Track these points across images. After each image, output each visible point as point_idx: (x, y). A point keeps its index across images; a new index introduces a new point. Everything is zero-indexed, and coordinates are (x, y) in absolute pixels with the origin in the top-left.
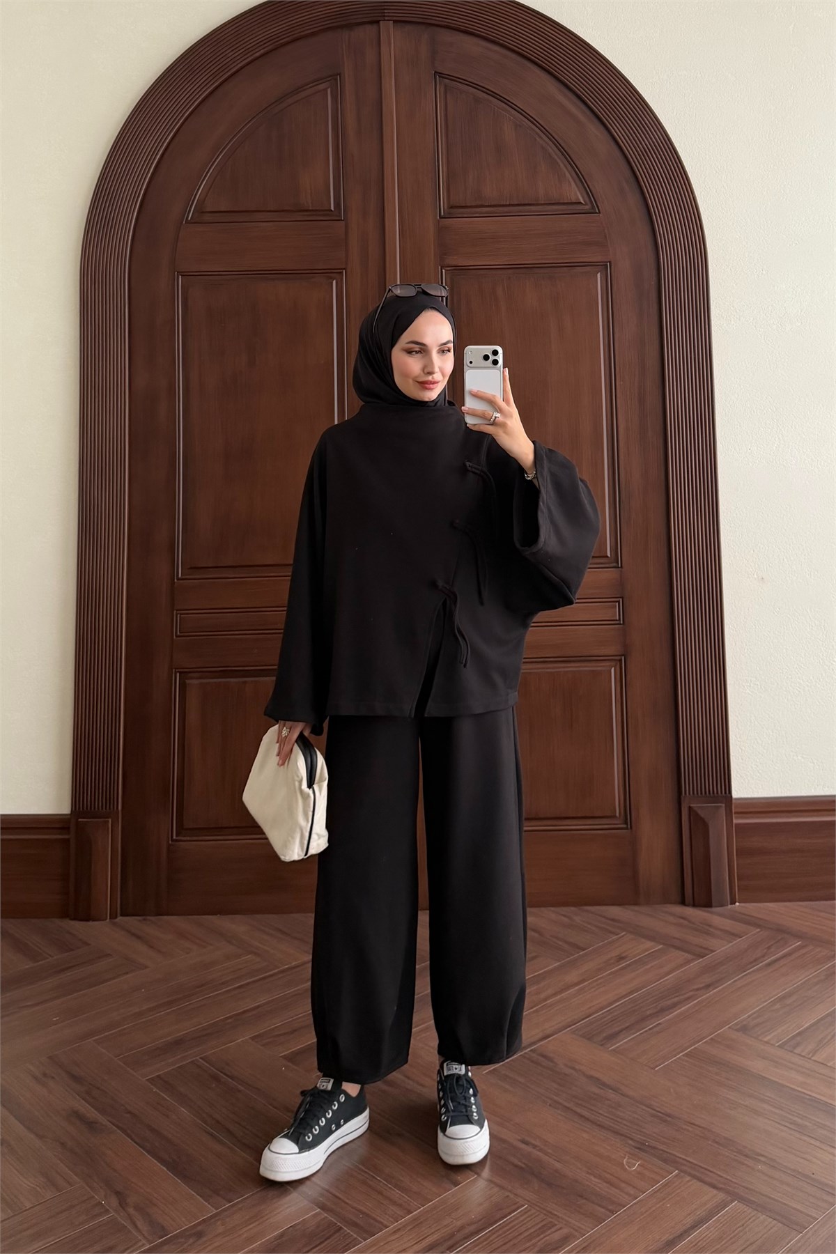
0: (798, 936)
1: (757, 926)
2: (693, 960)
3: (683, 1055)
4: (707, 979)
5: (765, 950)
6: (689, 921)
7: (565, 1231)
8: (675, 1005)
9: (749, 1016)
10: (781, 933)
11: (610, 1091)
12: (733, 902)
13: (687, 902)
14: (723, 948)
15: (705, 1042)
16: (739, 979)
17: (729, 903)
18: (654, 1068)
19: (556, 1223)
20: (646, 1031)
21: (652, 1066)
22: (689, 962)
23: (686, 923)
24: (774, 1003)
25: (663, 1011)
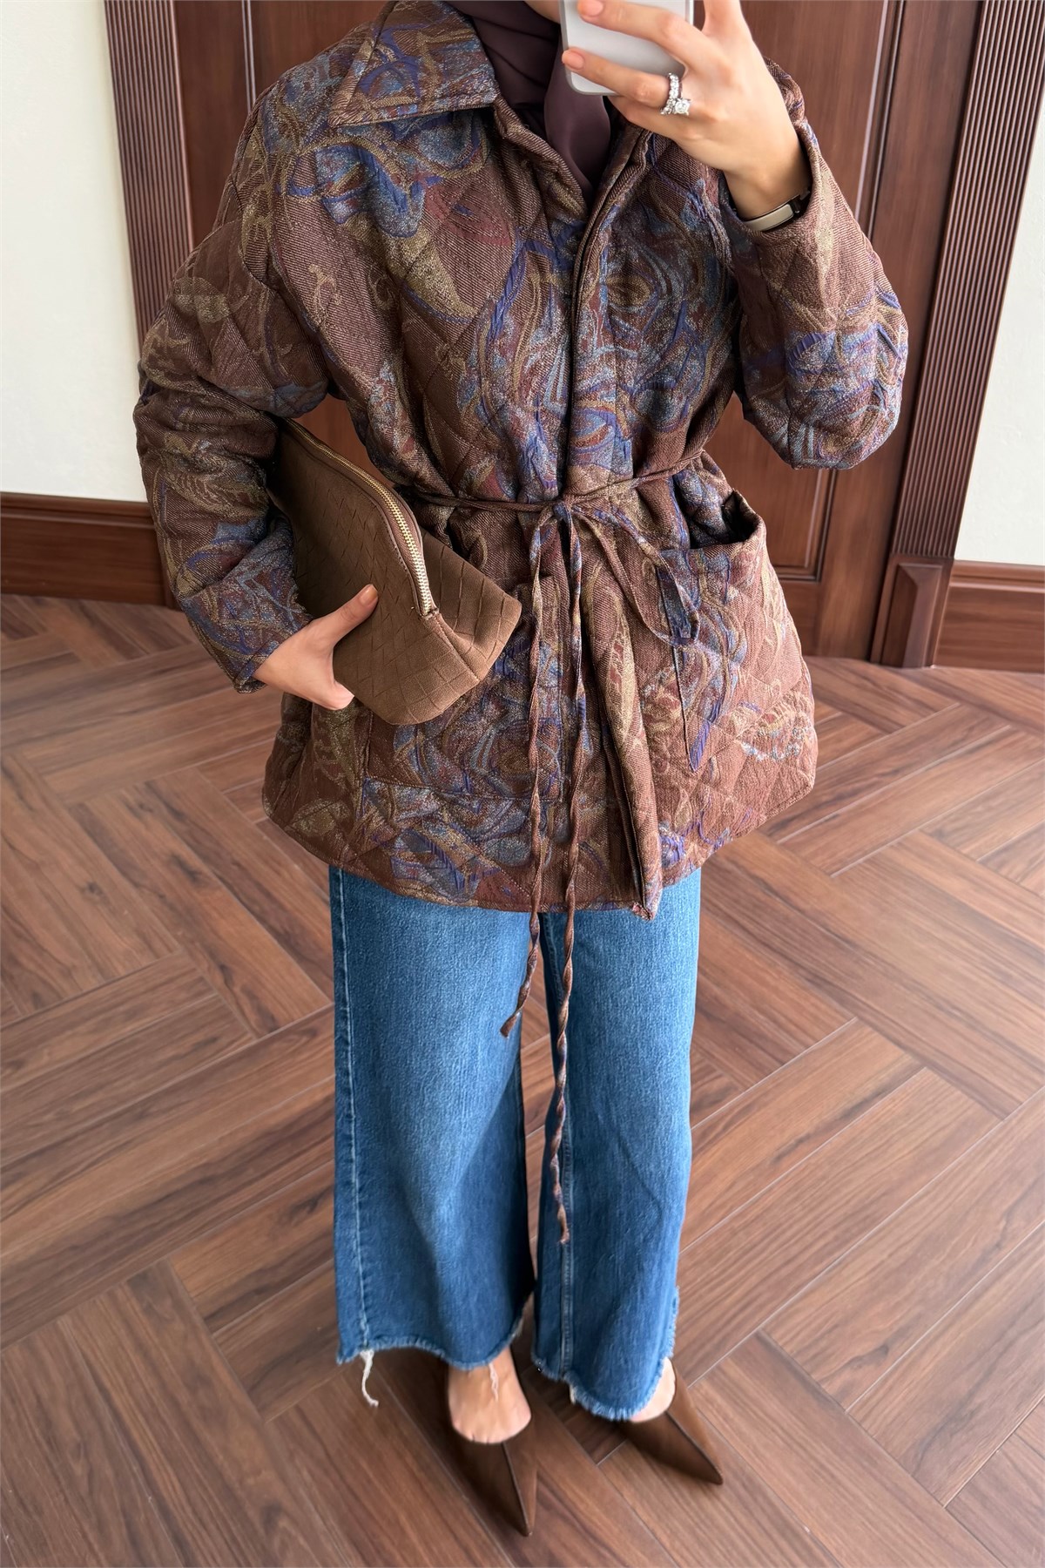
0: (1006, 716)
1: (956, 698)
2: (877, 736)
3: (865, 861)
4: (894, 763)
5: (965, 733)
6: (874, 684)
7: (725, 1080)
8: (855, 793)
9: (945, 818)
10: (988, 711)
11: (778, 899)
12: (929, 664)
13: (873, 658)
14: (913, 724)
15: (892, 847)
16: (933, 767)
17: (924, 663)
18: (830, 874)
19: (716, 1067)
20: (821, 824)
21: (828, 871)
22: (873, 737)
23: (870, 685)
24: (975, 804)
25: (840, 799)
